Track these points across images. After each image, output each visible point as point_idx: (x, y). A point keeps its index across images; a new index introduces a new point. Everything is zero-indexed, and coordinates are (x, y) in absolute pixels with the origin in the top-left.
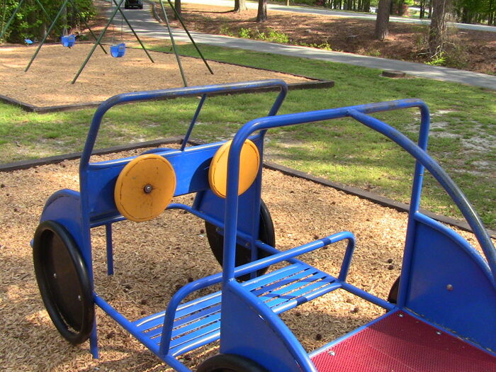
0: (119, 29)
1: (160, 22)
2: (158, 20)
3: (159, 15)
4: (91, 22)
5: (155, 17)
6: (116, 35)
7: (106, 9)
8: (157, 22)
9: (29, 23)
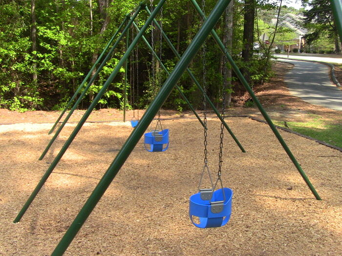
0: (293, 93)
1: (338, 86)
2: (335, 83)
3: (337, 78)
4: (266, 85)
5: (332, 80)
6: (286, 100)
7: (288, 70)
8: (335, 86)
9: (186, 88)
